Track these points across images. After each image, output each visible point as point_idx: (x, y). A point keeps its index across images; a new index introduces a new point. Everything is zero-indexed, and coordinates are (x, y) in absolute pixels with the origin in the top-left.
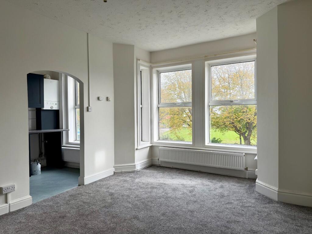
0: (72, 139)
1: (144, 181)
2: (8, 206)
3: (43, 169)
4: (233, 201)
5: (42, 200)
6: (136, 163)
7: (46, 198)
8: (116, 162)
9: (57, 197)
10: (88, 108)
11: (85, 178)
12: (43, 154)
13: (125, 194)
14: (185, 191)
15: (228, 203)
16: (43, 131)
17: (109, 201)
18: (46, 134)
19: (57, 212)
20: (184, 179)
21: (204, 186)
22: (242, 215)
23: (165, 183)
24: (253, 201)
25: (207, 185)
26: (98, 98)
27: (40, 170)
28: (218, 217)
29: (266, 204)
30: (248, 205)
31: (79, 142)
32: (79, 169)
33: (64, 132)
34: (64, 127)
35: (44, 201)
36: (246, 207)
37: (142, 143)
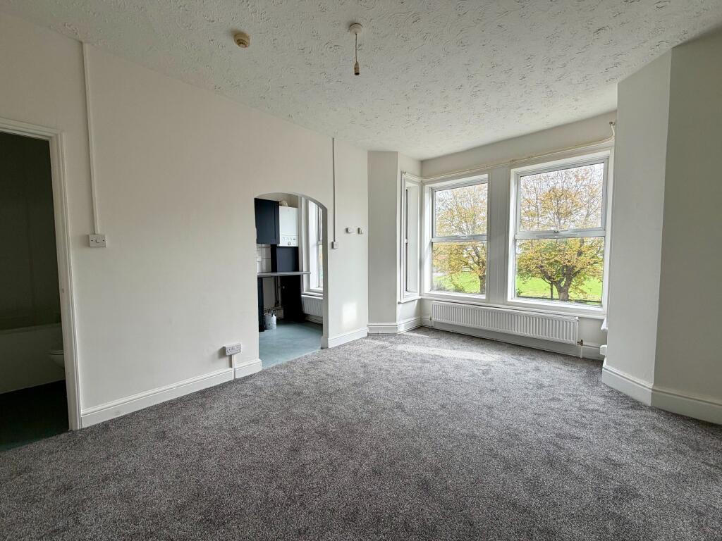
0: (314, 286)
1: (410, 350)
2: (233, 372)
3: (279, 322)
4: (561, 397)
5: (274, 365)
6: (397, 323)
7: (279, 363)
8: (371, 319)
9: (294, 363)
10: (333, 243)
11: (329, 339)
12: (280, 303)
13: (384, 367)
14: (475, 371)
15: (553, 399)
16: (279, 274)
17: (362, 376)
18: (283, 278)
19: (291, 385)
20: (472, 351)
21: (506, 365)
22: (584, 426)
23: (441, 355)
24: (601, 401)
25: (510, 364)
26: (347, 230)
27: (275, 323)
28: (538, 424)
29: (627, 408)
30: (591, 407)
31: (321, 289)
32: (321, 325)
33: (304, 276)
34: (305, 270)
35: (277, 367)
36: (589, 410)
37: (407, 294)
